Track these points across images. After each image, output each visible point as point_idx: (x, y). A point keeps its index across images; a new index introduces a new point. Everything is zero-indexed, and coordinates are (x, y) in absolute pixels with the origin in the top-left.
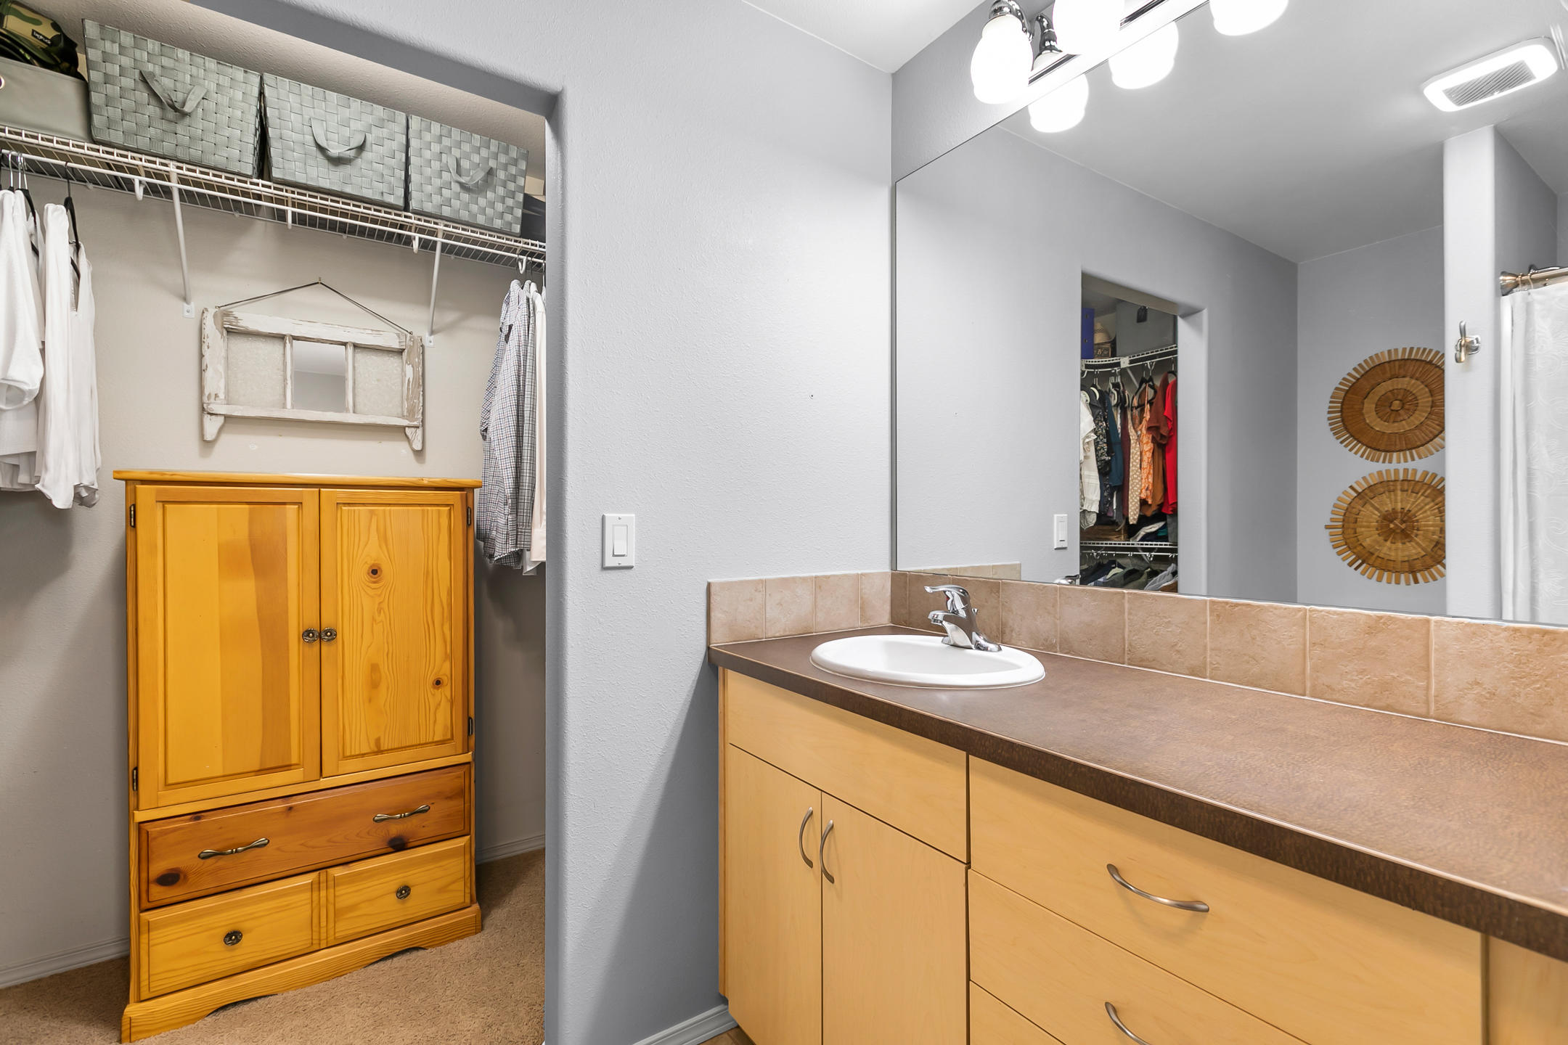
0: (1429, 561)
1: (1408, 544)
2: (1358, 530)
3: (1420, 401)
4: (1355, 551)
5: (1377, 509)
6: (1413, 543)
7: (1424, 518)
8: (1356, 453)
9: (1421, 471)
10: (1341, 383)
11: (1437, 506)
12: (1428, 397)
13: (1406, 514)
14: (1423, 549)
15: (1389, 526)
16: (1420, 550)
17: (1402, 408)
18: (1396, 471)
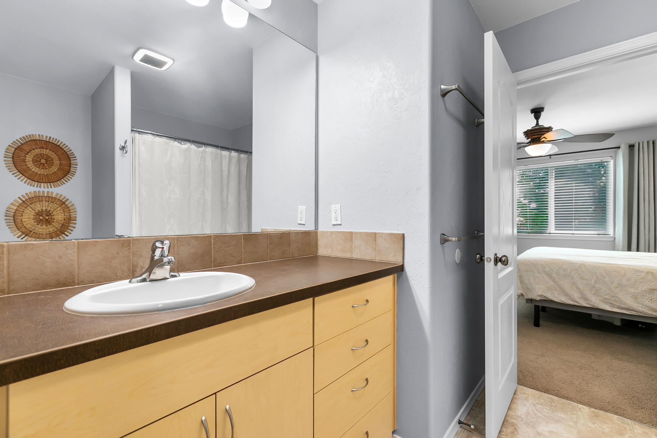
0: (58, 232)
1: (49, 226)
2: (23, 220)
3: (54, 162)
4: (21, 230)
5: (33, 210)
6: (51, 226)
7: (57, 214)
8: (22, 181)
9: (56, 193)
10: (12, 144)
11: (62, 209)
12: (58, 161)
13: (48, 212)
14: (56, 228)
15: (40, 218)
16: (54, 228)
17: (46, 163)
18: (43, 192)
